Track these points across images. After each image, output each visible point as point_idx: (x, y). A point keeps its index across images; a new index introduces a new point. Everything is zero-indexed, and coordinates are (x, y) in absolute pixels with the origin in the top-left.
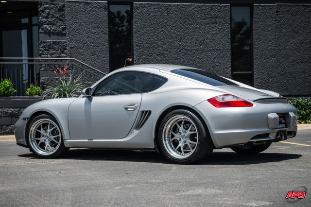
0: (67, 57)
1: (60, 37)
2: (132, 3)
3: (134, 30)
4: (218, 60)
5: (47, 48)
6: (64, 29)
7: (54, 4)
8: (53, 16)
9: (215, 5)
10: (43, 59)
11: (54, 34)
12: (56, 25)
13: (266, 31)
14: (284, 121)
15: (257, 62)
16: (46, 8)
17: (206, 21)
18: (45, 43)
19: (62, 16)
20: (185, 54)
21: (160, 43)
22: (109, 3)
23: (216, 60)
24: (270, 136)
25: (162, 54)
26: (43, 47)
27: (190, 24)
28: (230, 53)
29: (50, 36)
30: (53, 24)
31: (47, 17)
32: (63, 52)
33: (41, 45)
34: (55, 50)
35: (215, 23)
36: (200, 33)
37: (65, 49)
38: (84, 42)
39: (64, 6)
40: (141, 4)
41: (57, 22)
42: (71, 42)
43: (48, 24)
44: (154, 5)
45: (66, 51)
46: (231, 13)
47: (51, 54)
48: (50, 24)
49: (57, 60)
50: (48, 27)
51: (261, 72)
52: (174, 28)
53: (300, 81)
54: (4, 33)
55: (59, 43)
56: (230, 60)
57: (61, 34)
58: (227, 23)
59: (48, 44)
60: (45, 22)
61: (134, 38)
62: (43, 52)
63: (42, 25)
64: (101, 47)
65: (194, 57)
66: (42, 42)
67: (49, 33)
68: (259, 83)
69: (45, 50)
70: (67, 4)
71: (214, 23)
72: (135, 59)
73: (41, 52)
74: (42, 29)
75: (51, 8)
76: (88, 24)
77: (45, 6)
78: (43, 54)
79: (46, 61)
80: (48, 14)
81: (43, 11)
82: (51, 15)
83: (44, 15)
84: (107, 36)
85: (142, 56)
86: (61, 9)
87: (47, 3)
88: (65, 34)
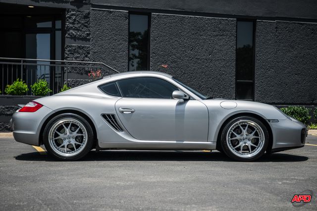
0: (91, 61)
1: (84, 42)
2: (150, 14)
3: (151, 38)
4: (224, 69)
5: (73, 52)
6: (88, 35)
7: (80, 11)
8: (79, 22)
9: (223, 19)
10: (68, 62)
11: (79, 39)
12: (81, 31)
13: (267, 45)
15: (258, 73)
16: (73, 15)
17: (215, 33)
18: (70, 47)
19: (87, 23)
20: (196, 62)
21: (174, 51)
22: (130, 13)
23: (222, 69)
25: (175, 62)
26: (69, 51)
27: (201, 35)
28: (235, 63)
29: (75, 41)
30: (78, 30)
31: (73, 23)
32: (86, 56)
33: (67, 49)
34: (79, 54)
35: (223, 35)
36: (210, 44)
37: (89, 53)
38: (107, 47)
39: (89, 13)
40: (159, 15)
41: (82, 28)
42: (94, 47)
43: (74, 30)
44: (170, 16)
45: (89, 55)
46: (237, 27)
47: (76, 58)
48: (76, 30)
49: (81, 64)
50: (73, 32)
51: (261, 82)
52: (186, 38)
53: (294, 91)
55: (83, 47)
56: (234, 70)
57: (85, 39)
58: (233, 36)
59: (74, 48)
60: (72, 28)
61: (151, 46)
62: (68, 55)
63: (69, 30)
64: (121, 53)
65: (203, 65)
66: (68, 46)
67: (74, 38)
68: (259, 91)
69: (70, 53)
70: (92, 12)
71: (221, 35)
72: (151, 65)
73: (66, 55)
74: (69, 34)
75: (78, 15)
76: (110, 31)
77: (72, 12)
78: (68, 58)
79: (71, 63)
80: (75, 20)
81: (70, 18)
82: (77, 21)
83: (71, 21)
85: (158, 62)
86: (87, 16)
87: (73, 10)
88: (89, 40)
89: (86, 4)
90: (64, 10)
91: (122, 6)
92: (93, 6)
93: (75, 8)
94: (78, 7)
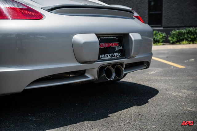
14: (120, 48)
15: (165, 6)
24: (86, 75)
56: (147, 5)
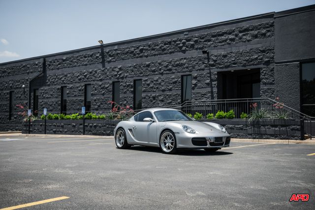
6: (273, 81)
7: (268, 68)
11: (268, 84)
16: (264, 70)
19: (272, 74)
22: (301, 63)
30: (267, 79)
31: (264, 75)
32: (273, 94)
33: (261, 91)
34: (268, 93)
37: (274, 92)
39: (274, 68)
41: (270, 78)
42: (277, 88)
43: (265, 79)
50: (265, 81)
54: (253, 85)
55: (270, 89)
57: (271, 84)
59: (265, 90)
60: (263, 78)
63: (262, 80)
66: (262, 89)
67: (265, 84)
69: (263, 93)
73: (261, 95)
74: (262, 82)
75: (267, 70)
76: (287, 77)
80: (265, 73)
81: (262, 72)
82: (267, 74)
83: (263, 74)
84: (299, 83)
86: (272, 70)
87: (264, 68)
88: (274, 84)
89: (271, 63)
90: (259, 69)
91: (295, 59)
92: (276, 63)
93: (265, 66)
94: (267, 66)
